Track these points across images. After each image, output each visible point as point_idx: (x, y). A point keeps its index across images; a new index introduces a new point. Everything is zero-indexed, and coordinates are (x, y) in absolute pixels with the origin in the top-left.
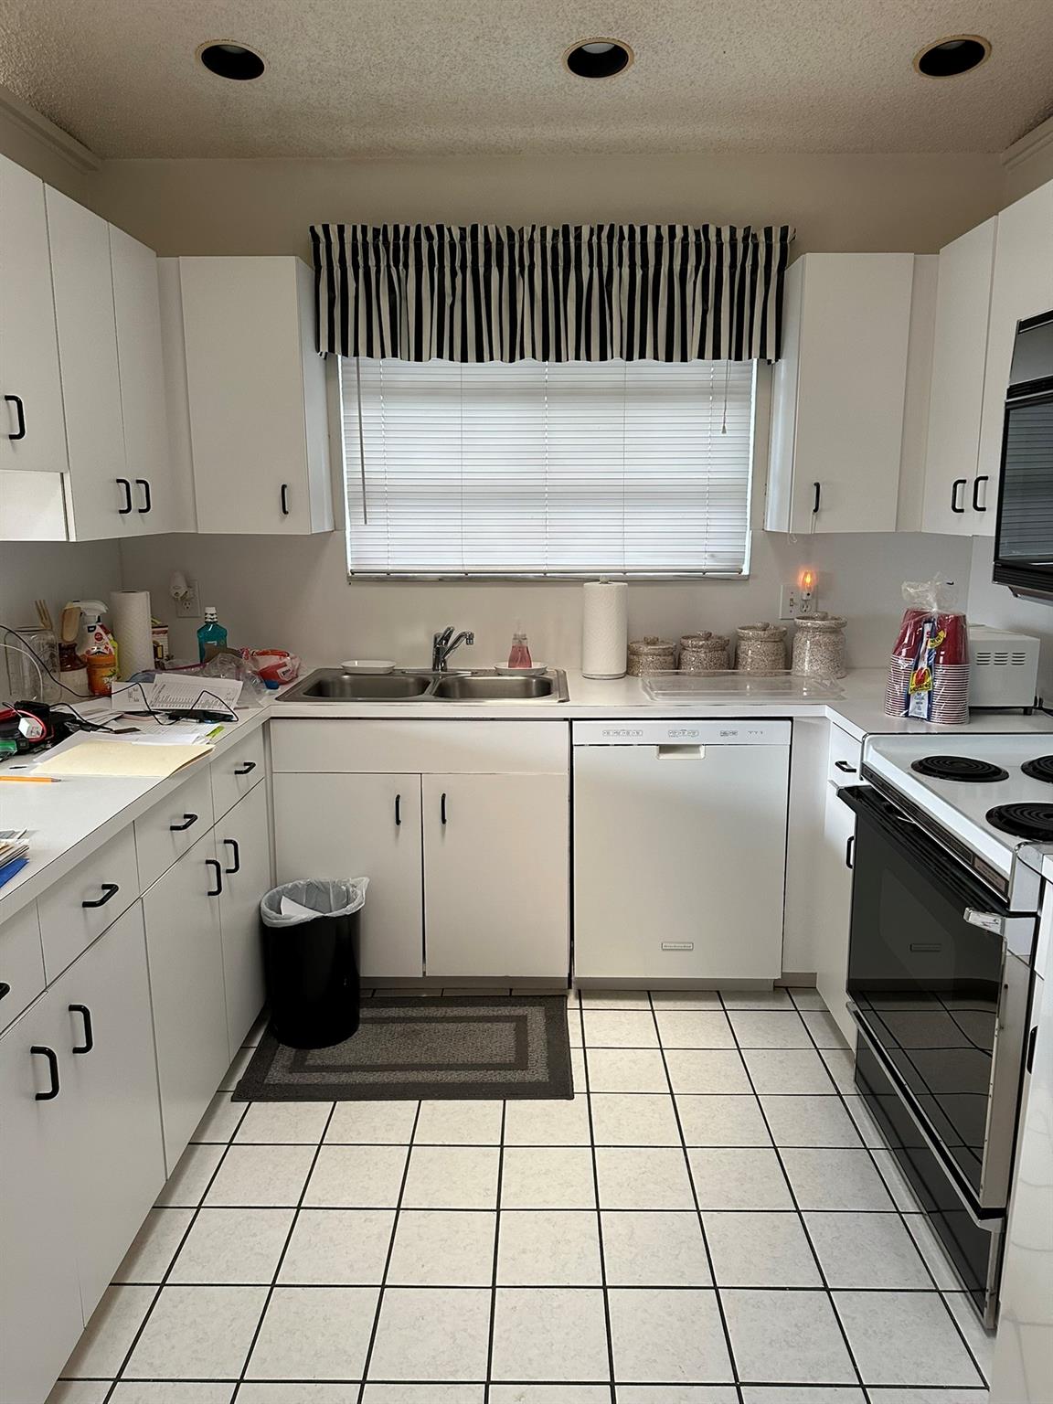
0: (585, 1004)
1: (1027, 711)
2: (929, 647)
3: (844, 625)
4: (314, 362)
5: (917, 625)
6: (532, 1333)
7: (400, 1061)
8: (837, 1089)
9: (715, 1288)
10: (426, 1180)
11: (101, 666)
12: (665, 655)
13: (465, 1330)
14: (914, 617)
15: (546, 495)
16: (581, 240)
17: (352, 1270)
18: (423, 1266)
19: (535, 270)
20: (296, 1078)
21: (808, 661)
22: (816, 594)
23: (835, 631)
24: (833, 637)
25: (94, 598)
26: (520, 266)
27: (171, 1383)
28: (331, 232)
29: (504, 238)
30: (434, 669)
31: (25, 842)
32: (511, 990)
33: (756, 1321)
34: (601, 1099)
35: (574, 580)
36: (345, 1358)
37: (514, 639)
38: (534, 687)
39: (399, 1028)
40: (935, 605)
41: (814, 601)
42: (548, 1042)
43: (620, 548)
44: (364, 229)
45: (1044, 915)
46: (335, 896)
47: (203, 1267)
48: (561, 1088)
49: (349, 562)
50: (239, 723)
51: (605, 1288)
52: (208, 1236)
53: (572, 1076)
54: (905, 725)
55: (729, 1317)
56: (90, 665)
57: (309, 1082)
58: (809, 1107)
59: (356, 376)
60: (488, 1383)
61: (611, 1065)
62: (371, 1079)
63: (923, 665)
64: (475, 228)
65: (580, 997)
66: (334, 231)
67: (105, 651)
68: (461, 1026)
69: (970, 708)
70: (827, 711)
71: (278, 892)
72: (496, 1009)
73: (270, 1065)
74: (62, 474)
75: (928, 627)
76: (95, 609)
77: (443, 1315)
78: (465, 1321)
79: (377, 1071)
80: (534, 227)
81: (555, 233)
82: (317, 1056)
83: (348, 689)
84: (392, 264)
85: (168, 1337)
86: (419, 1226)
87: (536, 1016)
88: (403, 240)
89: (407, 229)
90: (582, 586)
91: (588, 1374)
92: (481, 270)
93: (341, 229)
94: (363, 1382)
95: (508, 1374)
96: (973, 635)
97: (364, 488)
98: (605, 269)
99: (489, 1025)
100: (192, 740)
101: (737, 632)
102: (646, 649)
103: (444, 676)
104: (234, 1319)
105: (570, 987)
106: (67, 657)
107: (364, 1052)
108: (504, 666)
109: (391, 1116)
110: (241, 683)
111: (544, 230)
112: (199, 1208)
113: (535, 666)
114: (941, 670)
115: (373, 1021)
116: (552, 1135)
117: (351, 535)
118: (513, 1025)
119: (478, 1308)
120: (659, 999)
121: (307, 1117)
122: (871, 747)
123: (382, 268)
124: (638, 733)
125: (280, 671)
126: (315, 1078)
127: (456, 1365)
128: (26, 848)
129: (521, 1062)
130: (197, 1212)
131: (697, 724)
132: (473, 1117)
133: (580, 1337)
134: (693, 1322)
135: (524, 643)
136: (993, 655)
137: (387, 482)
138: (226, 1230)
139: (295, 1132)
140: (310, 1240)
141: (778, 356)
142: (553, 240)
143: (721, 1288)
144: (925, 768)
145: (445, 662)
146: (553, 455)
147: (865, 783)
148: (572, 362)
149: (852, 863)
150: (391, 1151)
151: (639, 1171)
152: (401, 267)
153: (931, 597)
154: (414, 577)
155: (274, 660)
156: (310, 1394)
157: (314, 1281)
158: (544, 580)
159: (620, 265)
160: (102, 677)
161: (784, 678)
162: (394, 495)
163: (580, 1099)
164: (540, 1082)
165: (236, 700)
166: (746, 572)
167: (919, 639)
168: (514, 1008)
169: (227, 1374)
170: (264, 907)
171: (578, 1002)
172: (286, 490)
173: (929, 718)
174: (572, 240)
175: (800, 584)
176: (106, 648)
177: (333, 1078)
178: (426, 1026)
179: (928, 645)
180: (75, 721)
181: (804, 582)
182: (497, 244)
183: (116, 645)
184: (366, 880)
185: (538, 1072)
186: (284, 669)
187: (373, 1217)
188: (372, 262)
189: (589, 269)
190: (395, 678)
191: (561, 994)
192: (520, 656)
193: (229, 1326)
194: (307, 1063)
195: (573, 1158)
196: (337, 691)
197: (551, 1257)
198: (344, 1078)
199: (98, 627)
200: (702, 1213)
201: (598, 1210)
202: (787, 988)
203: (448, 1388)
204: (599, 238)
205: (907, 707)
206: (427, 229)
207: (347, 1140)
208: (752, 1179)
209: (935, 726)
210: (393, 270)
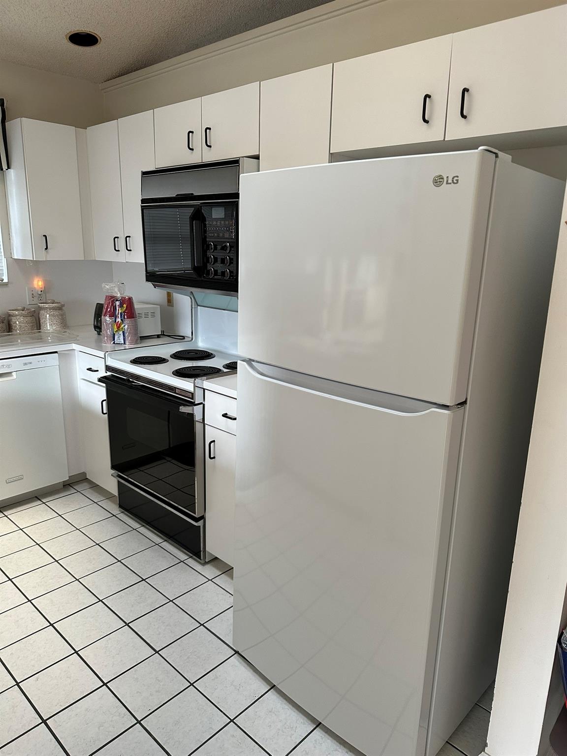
1: (158, 336)
2: (120, 312)
3: (63, 305)
5: (113, 302)
8: (112, 514)
9: (100, 601)
14: (111, 299)
21: (49, 325)
22: (45, 291)
23: (60, 309)
24: (60, 312)
33: (123, 602)
40: (119, 293)
41: (44, 295)
45: (206, 403)
51: (51, 625)
54: (114, 347)
58: (104, 525)
60: (18, 684)
63: (119, 320)
69: (140, 337)
70: (74, 346)
75: (118, 303)
95: (24, 676)
96: (136, 306)
101: (8, 312)
114: (127, 321)
122: (109, 357)
131: (9, 361)
133: (51, 646)
136: (143, 314)
141: (9, 167)
143: (103, 599)
144: (136, 361)
147: (109, 373)
149: (105, 412)
151: (40, 579)
153: (116, 290)
161: (37, 334)
166: (6, 280)
167: (115, 309)
173: (125, 343)
175: (36, 286)
179: (119, 311)
181: (38, 285)
200: (79, 580)
201: (30, 601)
202: (69, 484)
205: (114, 340)
208: (94, 559)
209: (127, 346)
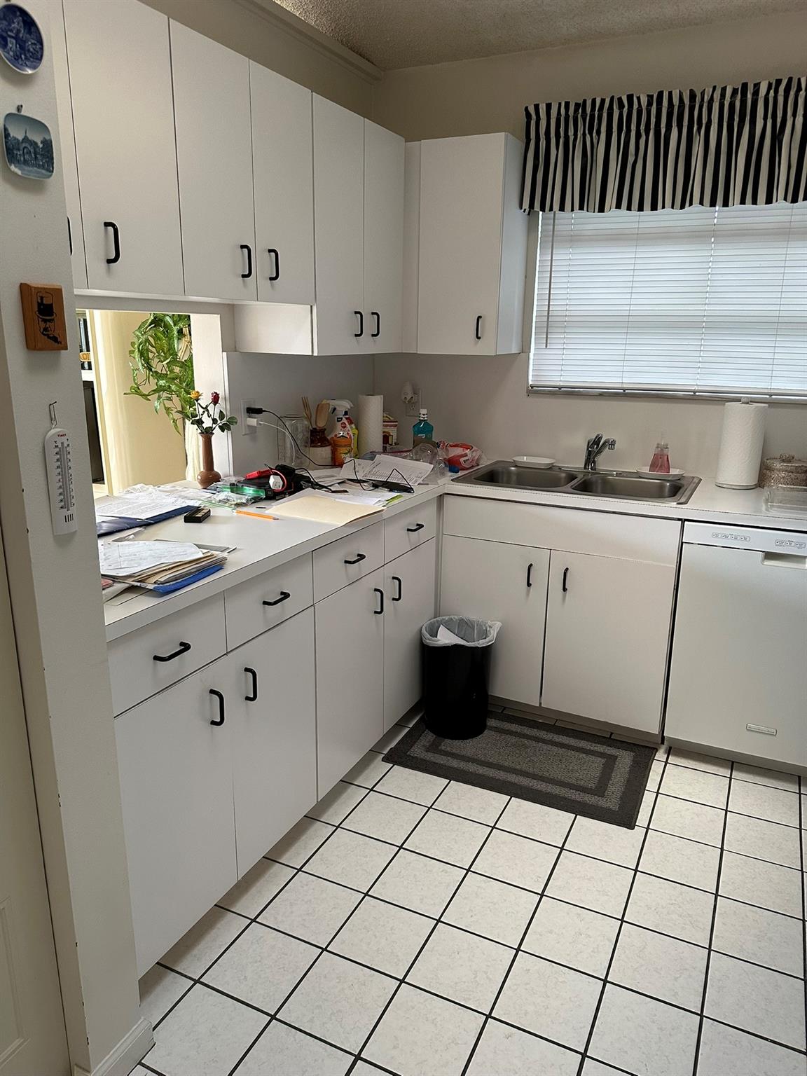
0: (672, 759)
4: (518, 218)
6: (534, 993)
7: (506, 764)
9: (701, 1016)
10: (495, 856)
11: (341, 446)
12: (798, 473)
13: (486, 973)
15: (704, 324)
16: (758, 95)
17: (421, 902)
18: (471, 916)
19: (712, 126)
20: (430, 757)
25: (341, 398)
26: (698, 124)
27: (283, 935)
28: (540, 110)
29: (687, 101)
30: (585, 468)
31: (225, 554)
32: (612, 734)
33: (728, 1054)
34: (657, 836)
35: (717, 399)
36: (396, 960)
37: (658, 447)
38: (667, 490)
39: (513, 740)
42: (628, 781)
43: (769, 373)
44: (567, 104)
46: (478, 632)
47: (328, 867)
48: (627, 820)
49: (530, 378)
50: (415, 494)
51: (605, 981)
52: (337, 847)
53: (639, 812)
55: (705, 1043)
56: (334, 445)
57: (437, 761)
59: (552, 227)
60: (489, 1016)
61: (676, 812)
62: (481, 771)
64: (660, 94)
65: (669, 752)
66: (543, 109)
67: (347, 436)
68: (561, 751)
71: (437, 621)
72: (594, 745)
73: (415, 742)
74: (311, 307)
76: (344, 405)
77: (473, 956)
78: (488, 966)
79: (487, 767)
80: (714, 88)
81: (735, 91)
82: (449, 745)
83: (514, 478)
84: (587, 132)
85: (291, 904)
86: (479, 887)
87: (625, 759)
88: (598, 111)
89: (603, 101)
90: (724, 404)
91: (568, 1040)
92: (663, 131)
93: (549, 106)
94: (402, 981)
95: (506, 1016)
97: (548, 318)
98: (779, 120)
99: (584, 755)
100: (374, 502)
102: (778, 465)
103: (593, 474)
104: (335, 908)
105: (663, 743)
106: (318, 437)
107: (482, 750)
108: (646, 470)
109: (488, 802)
110: (432, 466)
111: (724, 89)
112: (338, 827)
113: (673, 472)
115: (497, 730)
116: (605, 852)
117: (534, 356)
118: (603, 761)
119: (501, 961)
120: (739, 770)
121: (425, 785)
123: (579, 137)
124: (745, 539)
125: (462, 460)
126: (441, 760)
127: (470, 995)
128: (225, 559)
129: (600, 790)
130: (336, 830)
132: (547, 820)
133: (572, 1011)
134: (670, 1035)
135: (665, 451)
137: (567, 313)
138: (349, 847)
139: (416, 794)
140: (400, 872)
142: (731, 98)
143: (706, 1017)
145: (594, 462)
146: (713, 289)
148: (738, 206)
150: (477, 827)
151: (669, 901)
152: (594, 134)
154: (579, 392)
155: (459, 451)
156: (364, 975)
157: (394, 900)
158: (693, 398)
159: (794, 115)
160: (341, 453)
162: (570, 324)
163: (638, 832)
164: (610, 809)
165: (422, 479)
168: (609, 748)
169: (318, 942)
170: (424, 630)
171: (666, 756)
172: (480, 320)
174: (749, 96)
176: (348, 434)
177: (454, 763)
178: (534, 744)
180: (310, 482)
182: (679, 107)
183: (356, 432)
184: (498, 624)
185: (611, 801)
186: (465, 458)
187: (449, 870)
188: (571, 133)
189: (762, 121)
190: (554, 472)
191: (652, 746)
192: (660, 461)
193: (330, 911)
194: (440, 748)
195: (616, 874)
196: (505, 479)
197: (570, 943)
198: (462, 765)
199: (344, 418)
200: (712, 952)
201: (622, 920)
203: (459, 1009)
204: (776, 92)
206: (620, 100)
207: (450, 810)
208: (770, 939)
210: (588, 137)
